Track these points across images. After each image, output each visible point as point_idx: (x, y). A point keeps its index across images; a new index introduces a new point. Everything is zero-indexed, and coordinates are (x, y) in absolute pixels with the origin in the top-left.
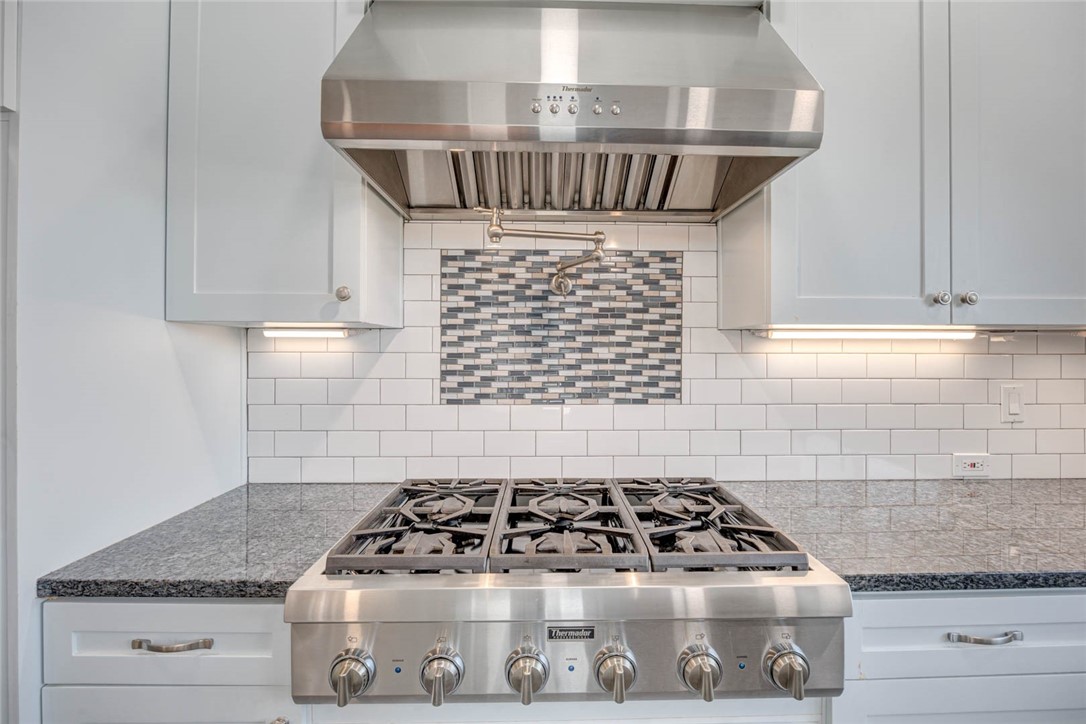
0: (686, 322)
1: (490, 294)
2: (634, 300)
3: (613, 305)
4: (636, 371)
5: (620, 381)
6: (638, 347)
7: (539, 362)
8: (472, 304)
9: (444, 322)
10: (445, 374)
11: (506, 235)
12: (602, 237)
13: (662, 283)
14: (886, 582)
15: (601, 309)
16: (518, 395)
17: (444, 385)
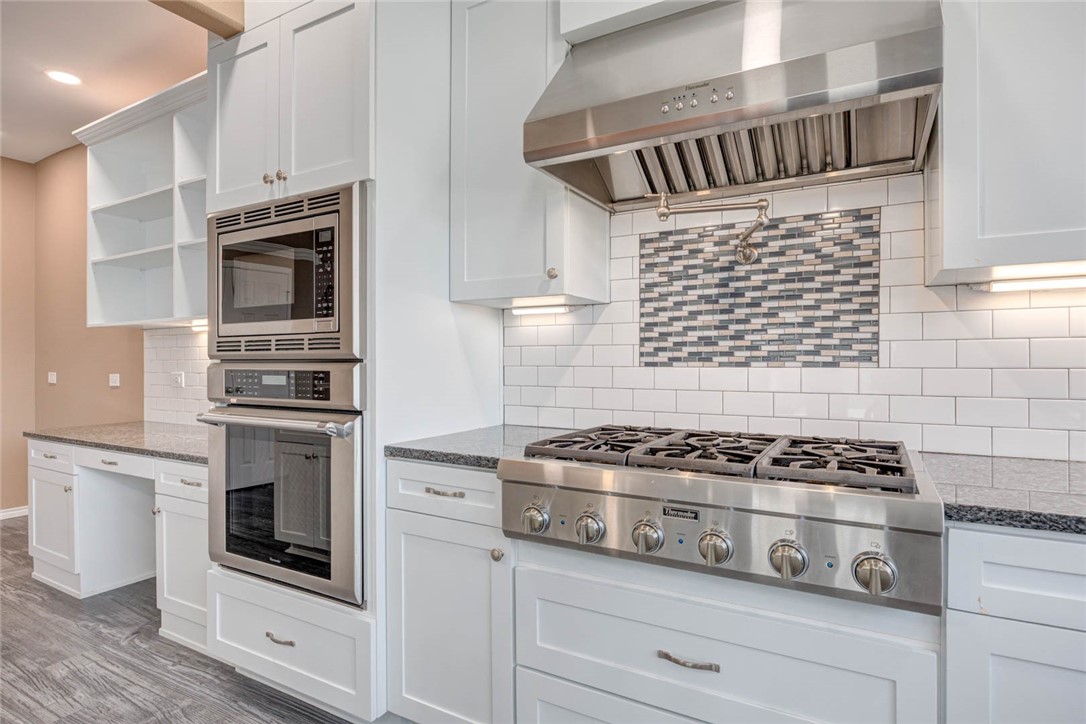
0: (883, 281)
1: (681, 268)
2: (823, 263)
3: (801, 269)
4: (826, 334)
5: (809, 344)
6: (827, 310)
7: (726, 328)
8: (665, 279)
9: (643, 296)
10: (643, 340)
11: (671, 213)
12: (764, 203)
13: (855, 242)
14: (1012, 518)
15: (787, 274)
16: (706, 358)
17: (643, 350)
